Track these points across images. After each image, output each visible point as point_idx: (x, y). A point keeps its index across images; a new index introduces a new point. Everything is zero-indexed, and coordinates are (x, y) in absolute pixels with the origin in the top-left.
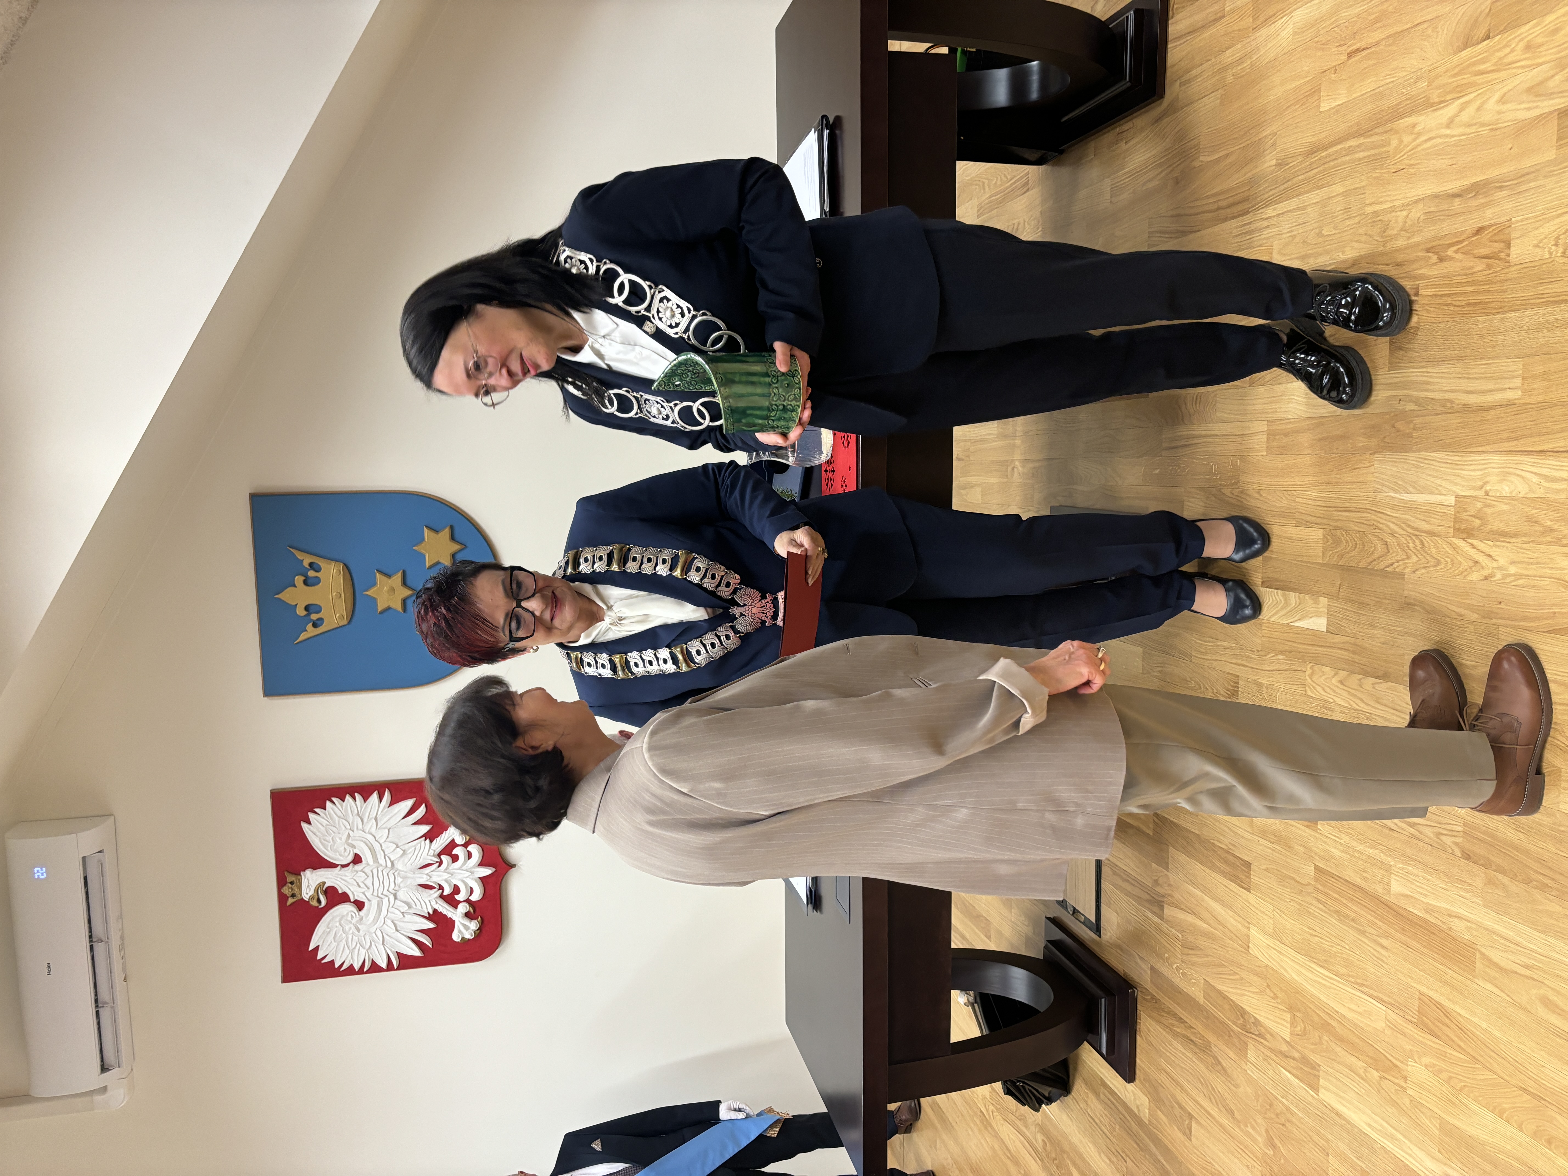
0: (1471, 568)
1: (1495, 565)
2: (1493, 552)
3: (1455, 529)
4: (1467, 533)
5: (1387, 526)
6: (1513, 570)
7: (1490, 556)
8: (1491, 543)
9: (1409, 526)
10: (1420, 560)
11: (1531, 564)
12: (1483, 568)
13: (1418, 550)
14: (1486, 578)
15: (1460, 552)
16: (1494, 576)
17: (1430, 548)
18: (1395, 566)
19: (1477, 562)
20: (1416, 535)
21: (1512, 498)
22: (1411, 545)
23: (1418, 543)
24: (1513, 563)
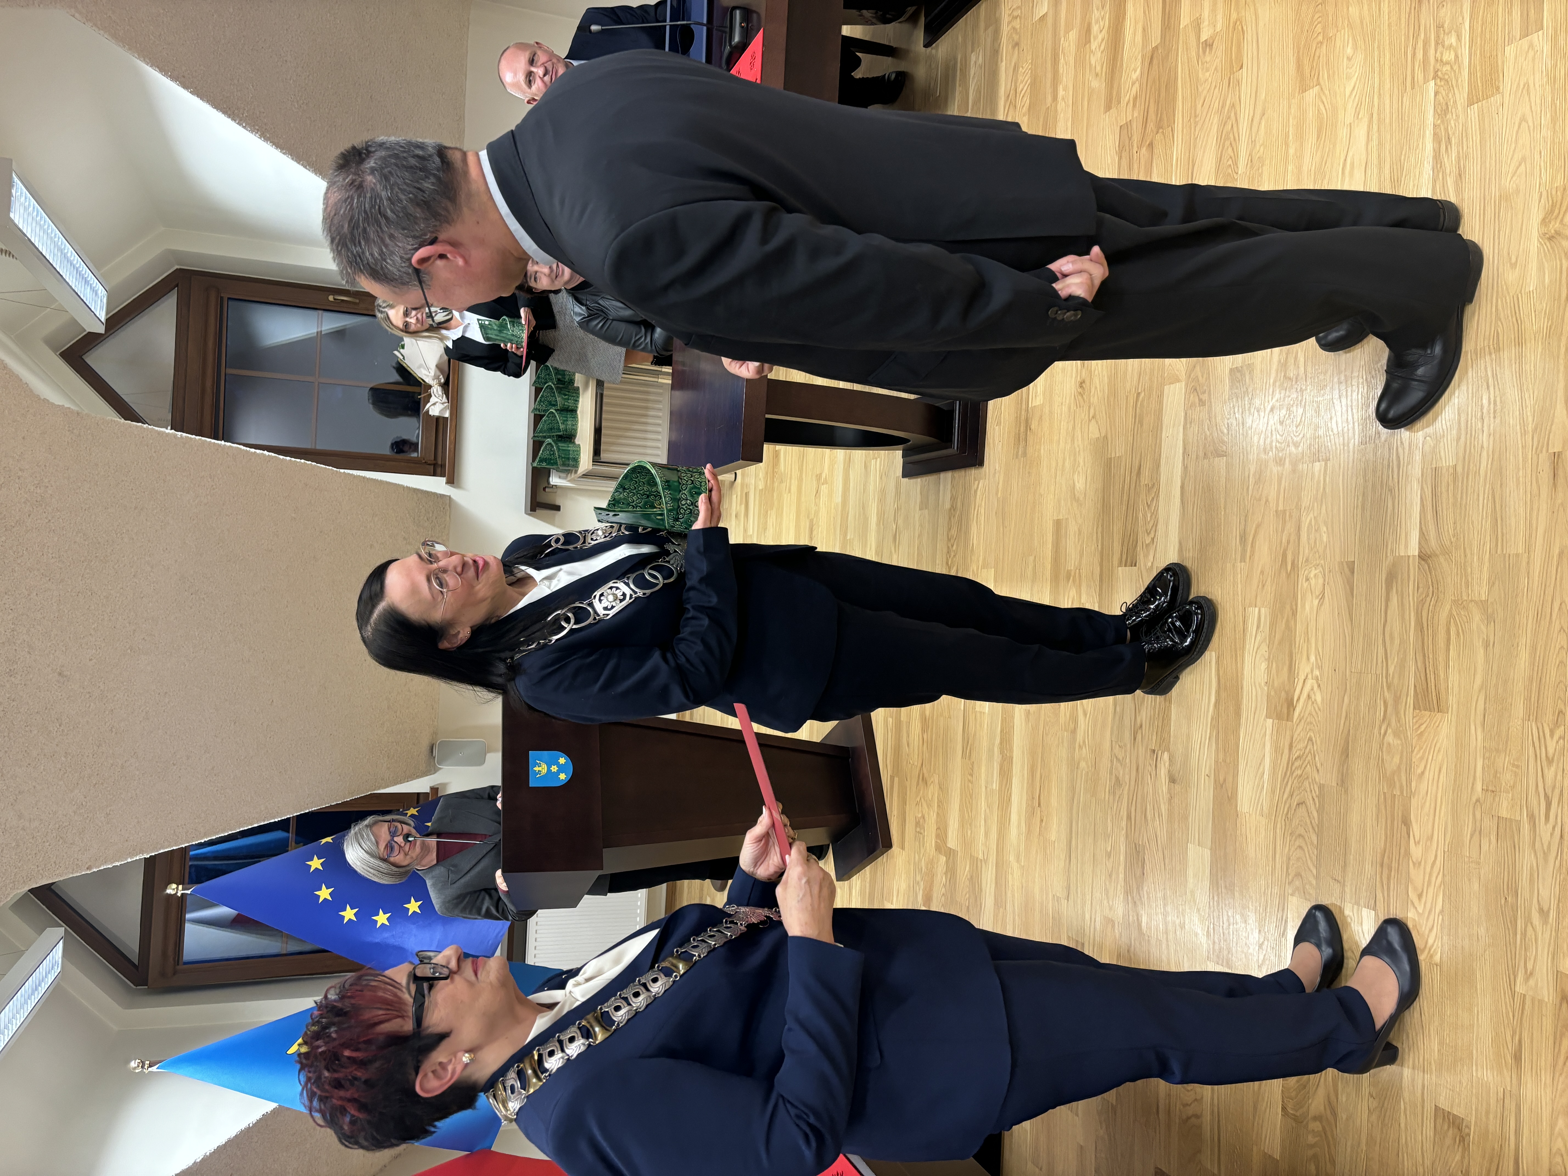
0: (1313, 703)
1: (1310, 676)
2: (1302, 677)
3: (1287, 720)
4: (1291, 705)
5: (1285, 802)
6: (1313, 658)
7: (1305, 680)
8: (1296, 680)
9: (1286, 774)
10: (1309, 762)
11: (1308, 639)
12: (1312, 689)
13: (1303, 764)
14: (1319, 686)
15: (1302, 715)
16: (1317, 677)
17: (1301, 750)
18: (1314, 795)
19: (1309, 697)
20: (1292, 765)
21: (1269, 657)
22: (1299, 772)
23: (1297, 764)
24: (1308, 659)
